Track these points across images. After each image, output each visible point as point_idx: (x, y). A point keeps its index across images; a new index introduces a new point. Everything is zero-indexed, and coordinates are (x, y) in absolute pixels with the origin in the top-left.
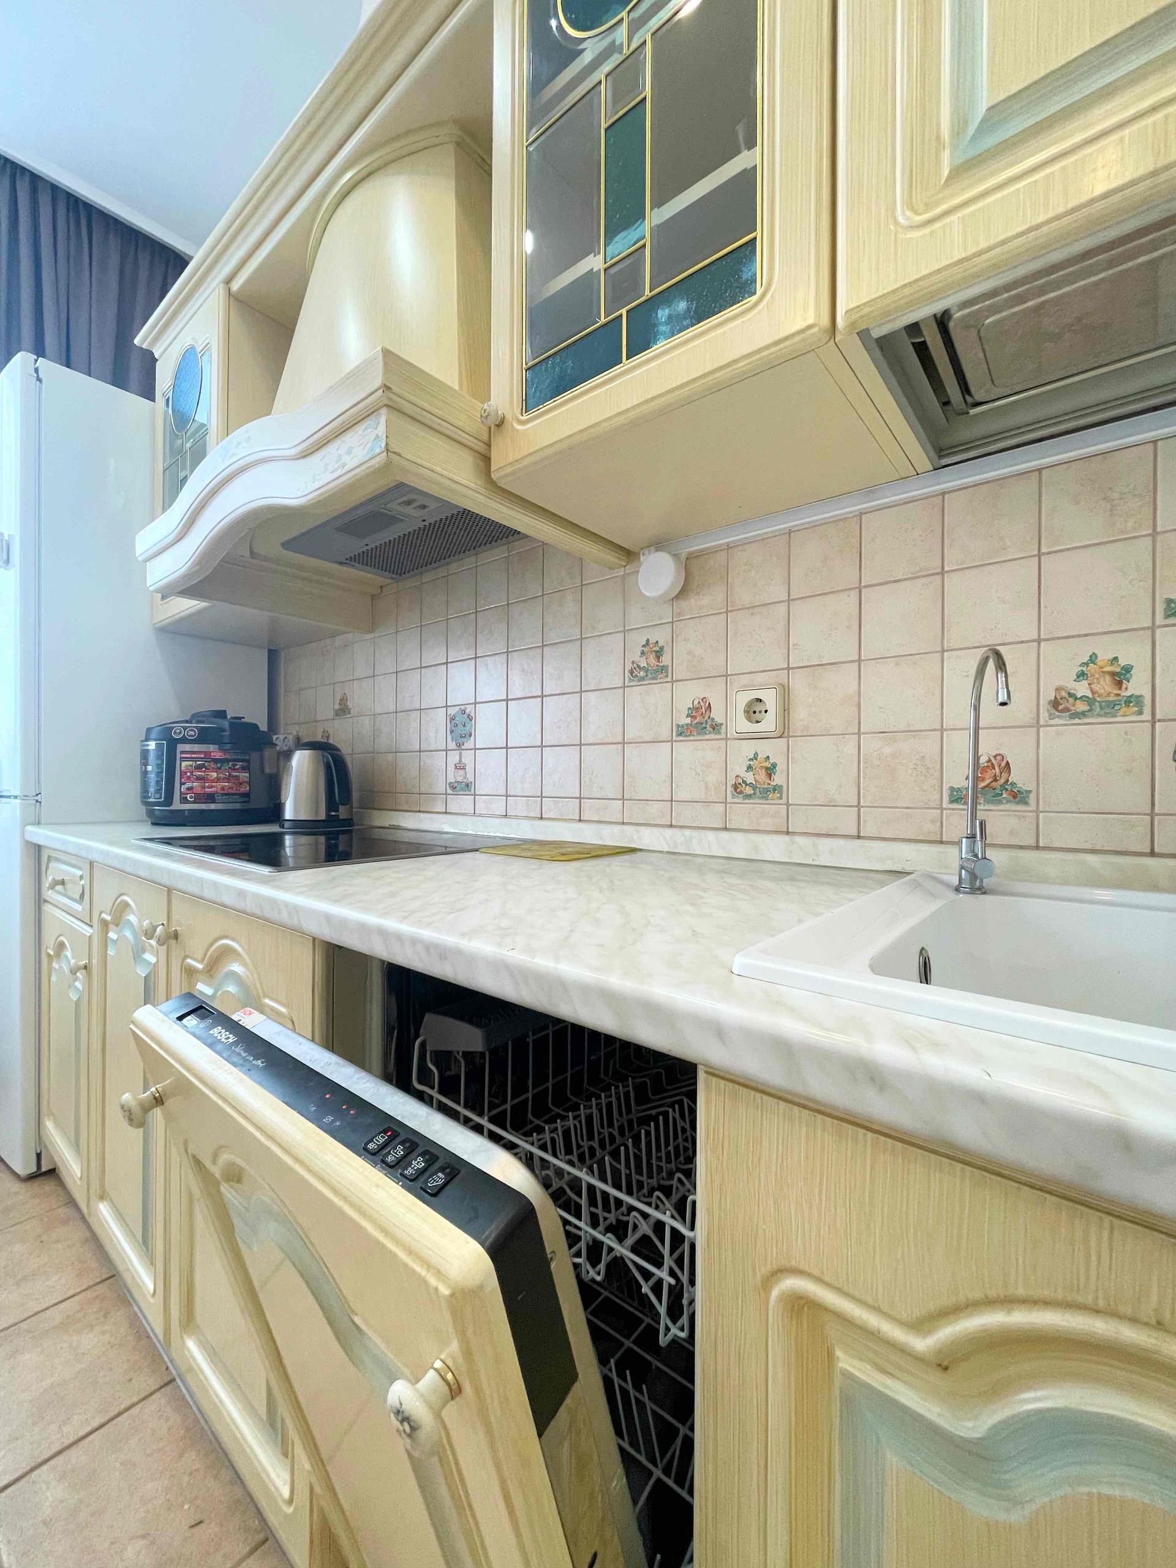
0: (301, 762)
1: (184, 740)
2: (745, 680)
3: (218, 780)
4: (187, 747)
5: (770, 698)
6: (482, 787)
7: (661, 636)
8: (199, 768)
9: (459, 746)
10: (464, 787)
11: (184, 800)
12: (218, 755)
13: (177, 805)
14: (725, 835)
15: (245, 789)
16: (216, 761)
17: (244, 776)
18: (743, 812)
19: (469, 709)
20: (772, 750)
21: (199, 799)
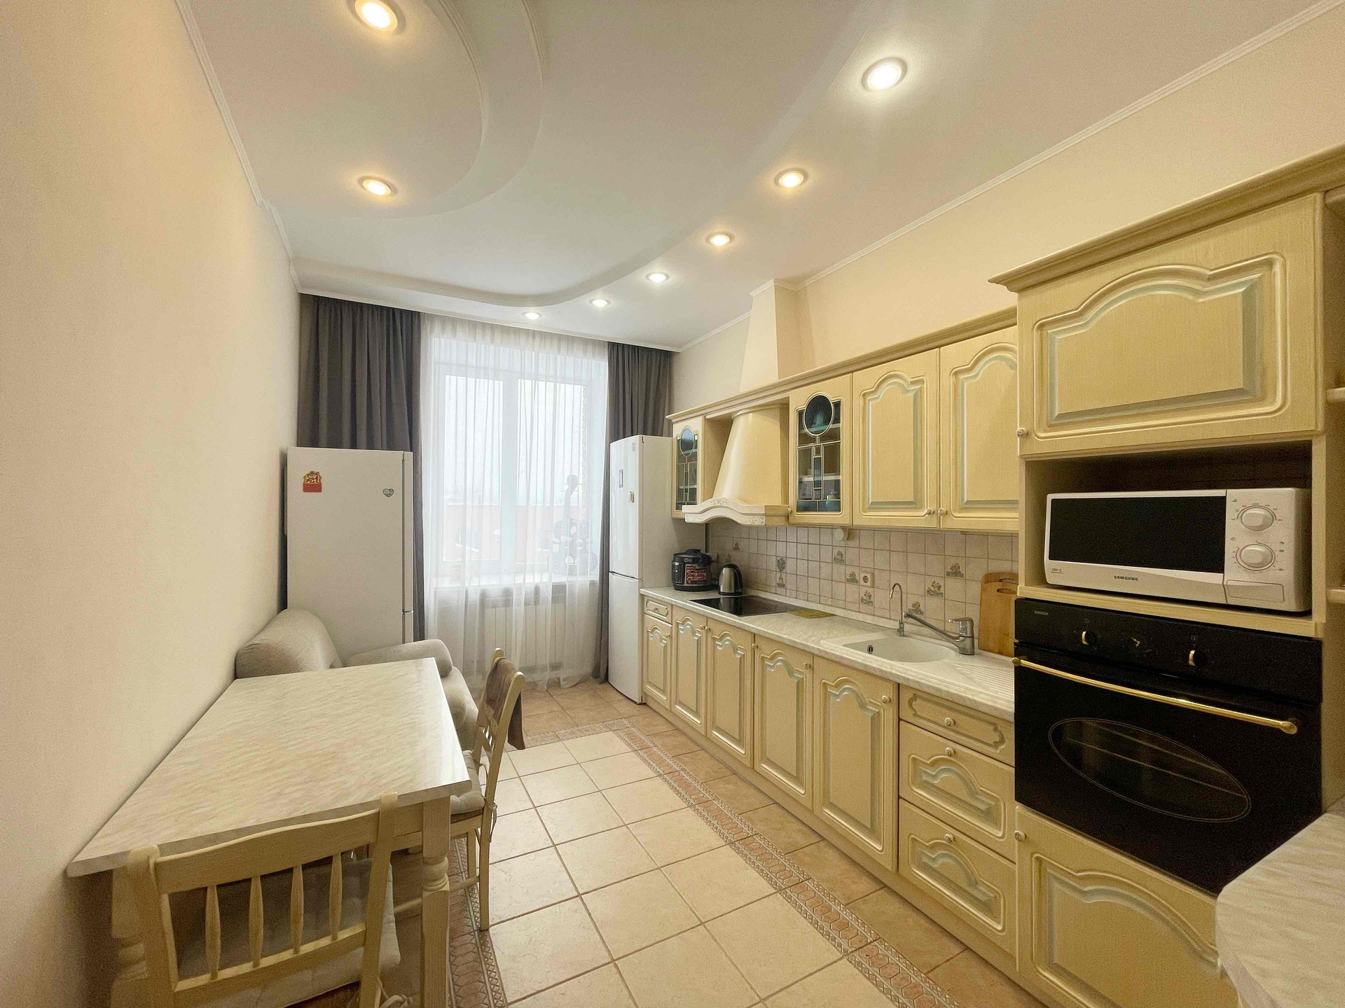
0: (725, 571)
1: (688, 563)
2: (864, 569)
3: (698, 576)
4: (689, 565)
5: (869, 576)
6: (788, 586)
7: (842, 550)
8: (692, 572)
9: (781, 571)
10: (782, 586)
11: (688, 583)
12: (698, 568)
13: (685, 585)
14: (858, 614)
15: (705, 579)
16: (697, 569)
17: (705, 574)
18: (863, 607)
19: (784, 559)
20: (870, 590)
21: (692, 582)
